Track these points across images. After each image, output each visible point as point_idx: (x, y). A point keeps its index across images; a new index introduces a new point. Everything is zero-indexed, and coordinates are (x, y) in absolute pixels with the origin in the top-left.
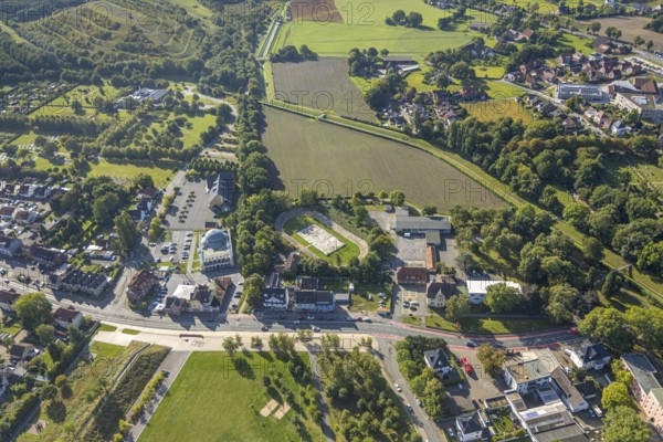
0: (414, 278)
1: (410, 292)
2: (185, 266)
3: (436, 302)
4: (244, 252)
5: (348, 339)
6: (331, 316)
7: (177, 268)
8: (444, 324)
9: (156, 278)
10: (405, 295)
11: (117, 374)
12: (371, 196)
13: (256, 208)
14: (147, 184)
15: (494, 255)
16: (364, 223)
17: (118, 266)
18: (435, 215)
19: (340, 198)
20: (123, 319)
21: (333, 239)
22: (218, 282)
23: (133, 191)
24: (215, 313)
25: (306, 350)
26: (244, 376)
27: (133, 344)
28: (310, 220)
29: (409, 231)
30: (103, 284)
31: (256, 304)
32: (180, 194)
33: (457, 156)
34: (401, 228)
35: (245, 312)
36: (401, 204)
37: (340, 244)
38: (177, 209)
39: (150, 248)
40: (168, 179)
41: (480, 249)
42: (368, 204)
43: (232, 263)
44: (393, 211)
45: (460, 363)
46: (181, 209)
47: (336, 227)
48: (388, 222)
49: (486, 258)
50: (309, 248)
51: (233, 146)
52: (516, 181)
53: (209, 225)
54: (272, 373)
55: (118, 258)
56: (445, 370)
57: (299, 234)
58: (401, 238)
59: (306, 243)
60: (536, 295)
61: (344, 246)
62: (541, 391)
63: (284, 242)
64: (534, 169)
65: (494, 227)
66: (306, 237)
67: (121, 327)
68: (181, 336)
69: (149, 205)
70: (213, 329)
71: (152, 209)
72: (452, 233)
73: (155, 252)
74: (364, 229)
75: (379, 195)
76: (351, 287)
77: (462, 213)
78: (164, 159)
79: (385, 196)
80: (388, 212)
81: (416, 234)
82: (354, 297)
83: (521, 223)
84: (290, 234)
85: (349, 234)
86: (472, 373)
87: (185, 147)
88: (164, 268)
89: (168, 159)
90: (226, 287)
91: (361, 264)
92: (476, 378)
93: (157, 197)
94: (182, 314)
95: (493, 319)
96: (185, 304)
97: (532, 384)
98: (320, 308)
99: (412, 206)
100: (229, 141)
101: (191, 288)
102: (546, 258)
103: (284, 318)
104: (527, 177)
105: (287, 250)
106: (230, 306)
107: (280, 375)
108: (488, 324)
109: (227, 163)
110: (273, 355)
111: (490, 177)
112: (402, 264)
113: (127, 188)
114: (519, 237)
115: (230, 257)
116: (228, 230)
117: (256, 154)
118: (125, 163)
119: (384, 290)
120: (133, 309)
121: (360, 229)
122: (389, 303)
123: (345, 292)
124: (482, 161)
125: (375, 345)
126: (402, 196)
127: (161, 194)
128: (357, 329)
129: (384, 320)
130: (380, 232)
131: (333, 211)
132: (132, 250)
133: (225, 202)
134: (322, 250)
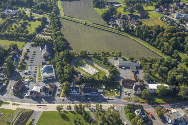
0: (128, 84)
1: (127, 89)
2: (35, 79)
3: (137, 92)
4: (59, 73)
5: (106, 106)
6: (97, 98)
7: (32, 80)
8: (141, 100)
9: (24, 84)
10: (125, 90)
11: (14, 120)
12: (108, 53)
13: (63, 57)
14: (15, 47)
15: (157, 75)
16: (106, 64)
17: (7, 79)
18: (133, 61)
19: (96, 54)
20: (12, 100)
21: (94, 69)
22: (50, 85)
23: (9, 50)
24: (50, 97)
25: (89, 110)
26: (65, 120)
27: (18, 109)
28: (85, 62)
29: (124, 66)
30: (2, 86)
31: (67, 93)
32: (29, 52)
33: (139, 39)
34: (121, 65)
35: (63, 97)
36: (120, 56)
37: (98, 71)
38: (29, 57)
39: (20, 72)
40: (23, 46)
41: (152, 73)
42: (107, 56)
43: (55, 78)
44: (117, 59)
45: (148, 114)
46: (31, 58)
47: (95, 65)
48: (116, 63)
49: (154, 76)
50: (85, 73)
51: (49, 33)
52: (163, 48)
53: (44, 64)
54: (77, 119)
55: (6, 76)
56: (143, 116)
57: (80, 67)
58: (121, 69)
59: (84, 71)
60: (175, 89)
61: (99, 72)
62: (179, 123)
63: (75, 70)
64: (170, 44)
65: (157, 65)
66: (84, 69)
67: (11, 103)
68: (37, 106)
70: (50, 103)
71: (18, 57)
72: (141, 67)
73: (22, 74)
74: (107, 65)
75: (111, 53)
76: (104, 87)
77: (145, 60)
78: (21, 38)
79: (113, 53)
80: (115, 59)
81: (127, 68)
82: (105, 91)
83: (167, 63)
84: (77, 67)
85: (101, 67)
86: (153, 117)
87: (29, 33)
88: (27, 80)
89: (23, 38)
90: (54, 87)
91: (107, 78)
92: (155, 119)
93: (20, 53)
94: (36, 97)
95: (159, 98)
96: (38, 94)
97: (176, 120)
98: (93, 95)
99: (124, 57)
100: (46, 31)
101: (39, 88)
102: (177, 76)
103: (79, 99)
104: (168, 47)
105: (77, 73)
106: (56, 94)
107: (80, 120)
108: (158, 100)
109: (48, 40)
110: (76, 113)
111: (153, 47)
112: (123, 78)
113: (7, 49)
114: (167, 68)
115: (54, 75)
116: (52, 66)
117: (60, 36)
118: (4, 39)
119: (117, 88)
120: (16, 96)
121: (105, 66)
122: (119, 93)
123: (102, 89)
124: (149, 41)
125: (115, 108)
126: (120, 53)
127: (21, 51)
128: (108, 102)
129: (118, 99)
130: (113, 67)
131: (93, 59)
132: (12, 73)
133: (49, 55)
134: (90, 73)
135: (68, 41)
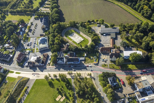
0: (106, 51)
1: (104, 56)
2: (34, 50)
3: (113, 59)
4: (51, 45)
5: (84, 73)
6: (80, 65)
7: (32, 51)
8: (115, 66)
9: (25, 54)
12: (93, 21)
14: (22, 22)
15: (134, 41)
16: (90, 32)
17: (14, 51)
18: (114, 27)
19: (82, 23)
20: (16, 69)
21: (80, 38)
22: (44, 55)
23: (18, 25)
24: (43, 66)
25: (71, 78)
26: (51, 87)
27: (19, 77)
28: (73, 31)
29: (105, 33)
30: (10, 58)
31: (55, 63)
32: (33, 25)
33: (123, 3)
34: (102, 32)
35: (52, 65)
36: (103, 24)
37: (82, 39)
39: (24, 44)
40: (29, 20)
41: (129, 38)
42: (92, 24)
43: (48, 48)
44: (100, 26)
45: (120, 81)
46: (33, 30)
47: (81, 33)
48: (98, 30)
49: (130, 41)
50: (72, 41)
51: (49, 6)
52: (143, 12)
53: (41, 35)
54: (60, 86)
55: (14, 48)
56: (115, 84)
57: (69, 36)
58: (102, 36)
59: (71, 40)
60: (147, 56)
61: (84, 40)
62: (147, 91)
63: (64, 40)
64: (150, 7)
65: (134, 31)
66: (72, 38)
67: (15, 71)
68: (33, 74)
69: (23, 29)
70: (42, 71)
71: (24, 31)
72: (120, 33)
73: (25, 46)
74: (90, 34)
75: (95, 21)
76: (85, 55)
77: (123, 26)
78: (28, 13)
79: (97, 21)
80: (99, 26)
81: (108, 34)
82: (87, 58)
83: (143, 29)
84: (67, 37)
85: (85, 35)
86: (124, 84)
87: (34, 8)
88: (28, 51)
90: (46, 57)
91: (88, 47)
92: (125, 86)
93: (26, 26)
94: (33, 67)
95: (132, 64)
96: (34, 63)
97: (144, 89)
98: (75, 63)
99: (106, 24)
100: (48, 4)
101: (35, 58)
102: (151, 42)
103: (64, 67)
104: (147, 10)
105: (65, 42)
106: (47, 63)
107: (62, 87)
108: (130, 66)
109: (47, 12)
110: (60, 80)
111: (134, 11)
112: (103, 46)
113: (16, 24)
114: (142, 34)
115: (47, 46)
116: (47, 37)
118: (16, 15)
119: (96, 56)
120: (19, 65)
121: (89, 34)
122: (97, 60)
123: (83, 57)
124: (131, 5)
125: (92, 75)
126: (103, 21)
127: (27, 25)
128: (87, 70)
129: (96, 66)
130: (96, 35)
131: (80, 28)
132: (18, 45)
133: (46, 27)
134: (76, 42)
135: (63, 11)
